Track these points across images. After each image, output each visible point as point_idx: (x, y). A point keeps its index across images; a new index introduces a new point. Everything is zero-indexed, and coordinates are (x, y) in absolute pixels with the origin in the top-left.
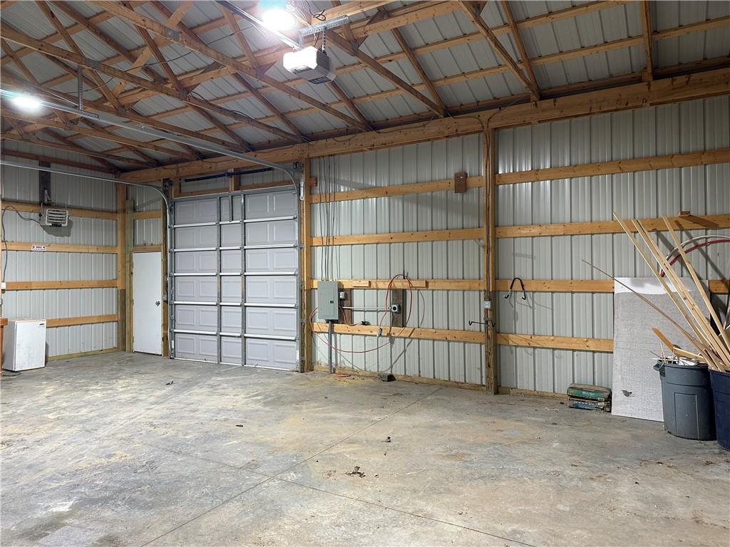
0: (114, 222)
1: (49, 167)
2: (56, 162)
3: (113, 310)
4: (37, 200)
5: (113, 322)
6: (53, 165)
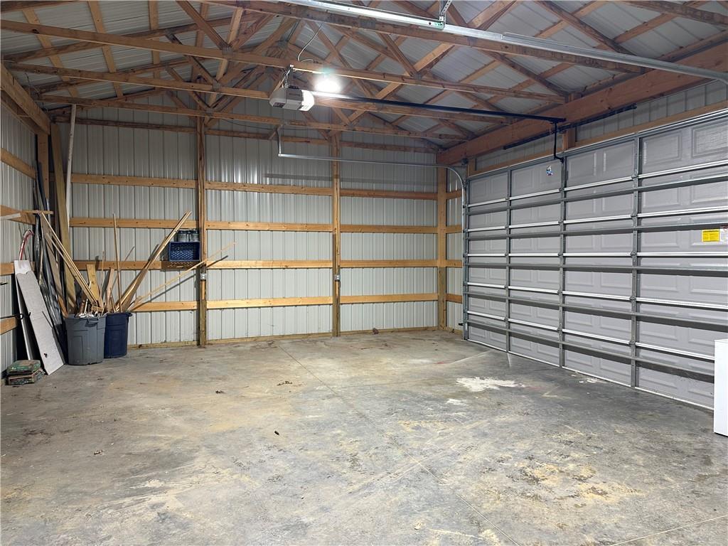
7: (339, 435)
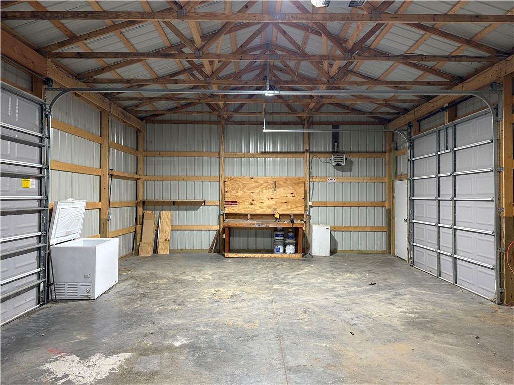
0: (384, 159)
1: (338, 128)
2: (343, 124)
3: (383, 223)
4: (331, 150)
5: (383, 231)
6: (341, 127)
7: (307, 325)
